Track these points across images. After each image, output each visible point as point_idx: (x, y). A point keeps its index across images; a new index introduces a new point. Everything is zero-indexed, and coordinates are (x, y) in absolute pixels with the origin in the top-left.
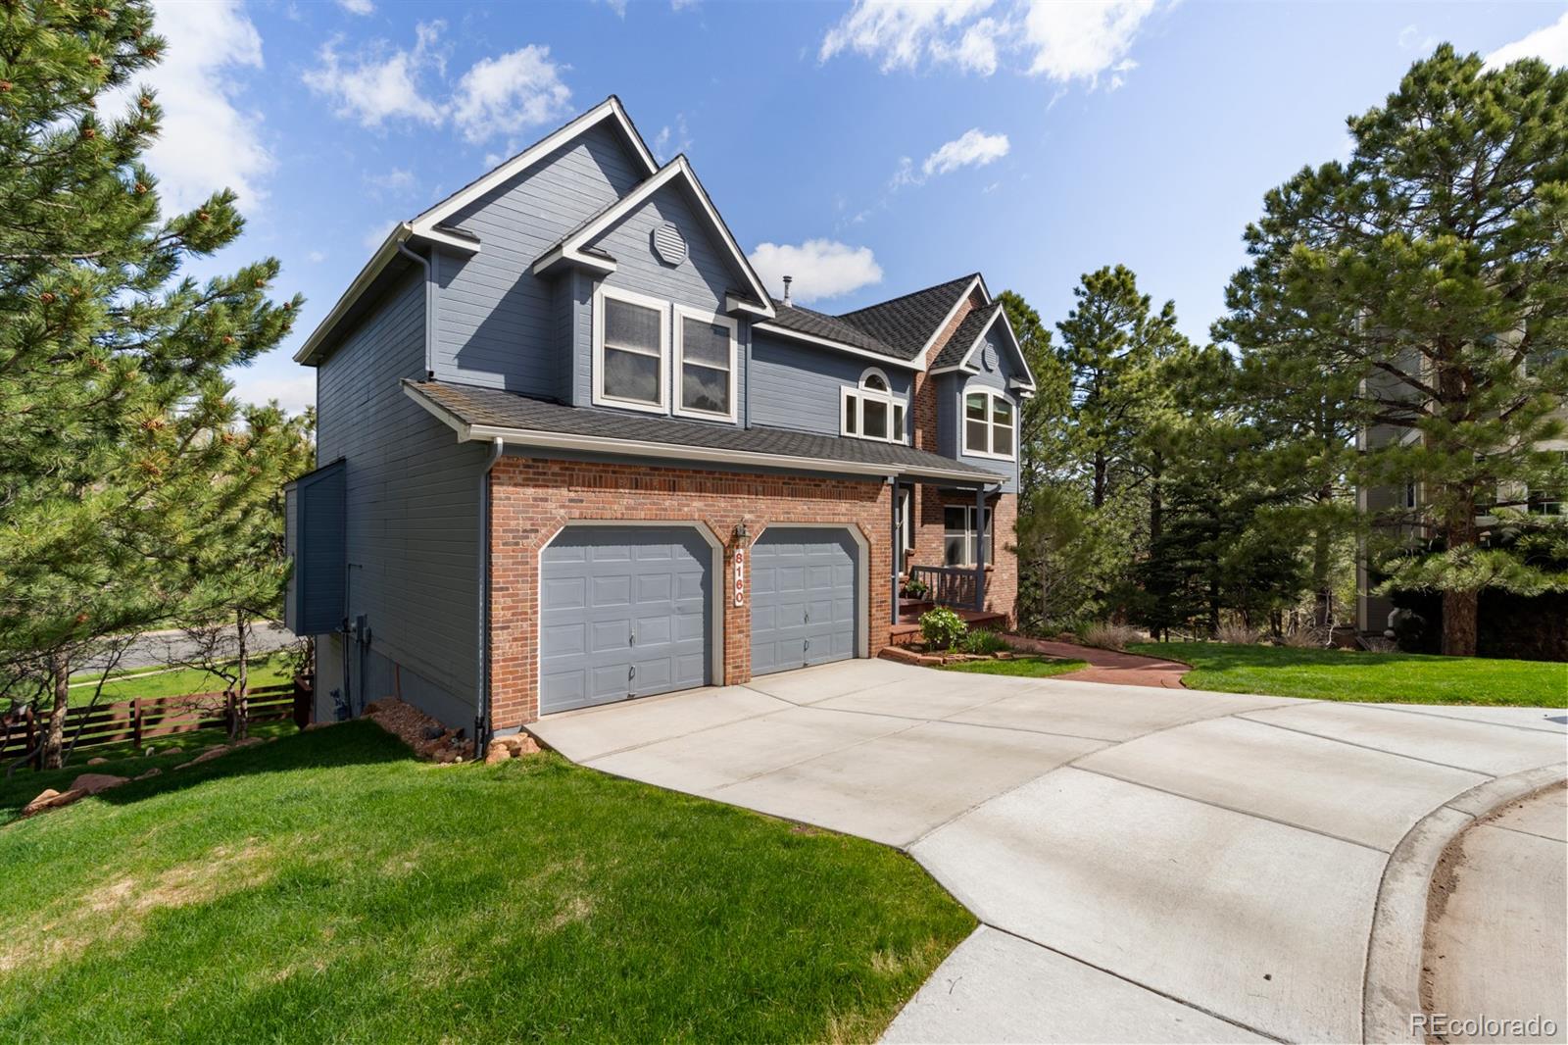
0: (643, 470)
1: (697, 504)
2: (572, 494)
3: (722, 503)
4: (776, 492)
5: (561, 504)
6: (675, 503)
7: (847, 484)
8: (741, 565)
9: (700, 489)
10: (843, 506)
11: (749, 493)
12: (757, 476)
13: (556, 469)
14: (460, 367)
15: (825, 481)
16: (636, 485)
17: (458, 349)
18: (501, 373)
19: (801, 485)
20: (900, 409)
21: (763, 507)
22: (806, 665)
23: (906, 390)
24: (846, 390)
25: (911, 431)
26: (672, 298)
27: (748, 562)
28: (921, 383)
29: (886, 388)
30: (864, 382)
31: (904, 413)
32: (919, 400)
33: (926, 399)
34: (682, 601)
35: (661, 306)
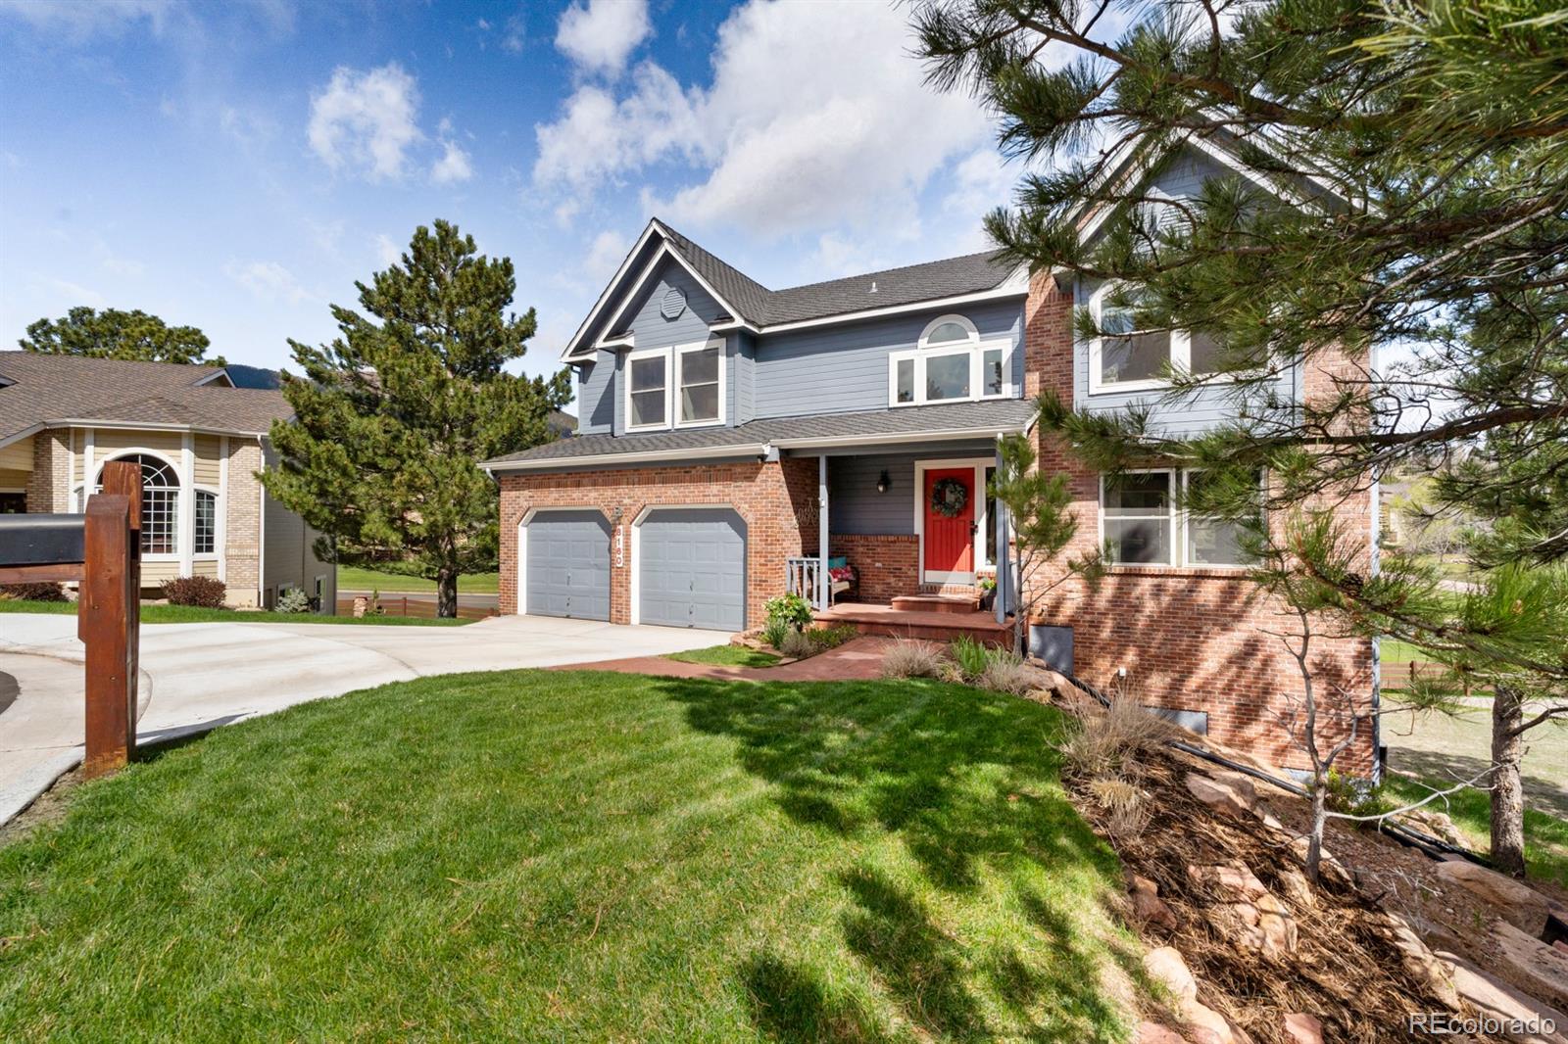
1: (593, 494)
2: (530, 494)
3: (609, 492)
4: (650, 481)
6: (582, 495)
7: (719, 467)
8: (622, 538)
9: (595, 484)
11: (627, 484)
13: (523, 480)
14: (593, 425)
16: (558, 485)
17: (590, 415)
18: (605, 423)
19: (672, 473)
20: (999, 352)
21: (639, 493)
22: (691, 627)
23: (1009, 327)
24: (897, 355)
25: (1018, 379)
26: (673, 343)
27: (628, 535)
28: (1036, 308)
29: (970, 334)
30: (927, 339)
31: (1005, 358)
32: (1032, 333)
33: (1049, 327)
34: (599, 561)
35: (664, 352)
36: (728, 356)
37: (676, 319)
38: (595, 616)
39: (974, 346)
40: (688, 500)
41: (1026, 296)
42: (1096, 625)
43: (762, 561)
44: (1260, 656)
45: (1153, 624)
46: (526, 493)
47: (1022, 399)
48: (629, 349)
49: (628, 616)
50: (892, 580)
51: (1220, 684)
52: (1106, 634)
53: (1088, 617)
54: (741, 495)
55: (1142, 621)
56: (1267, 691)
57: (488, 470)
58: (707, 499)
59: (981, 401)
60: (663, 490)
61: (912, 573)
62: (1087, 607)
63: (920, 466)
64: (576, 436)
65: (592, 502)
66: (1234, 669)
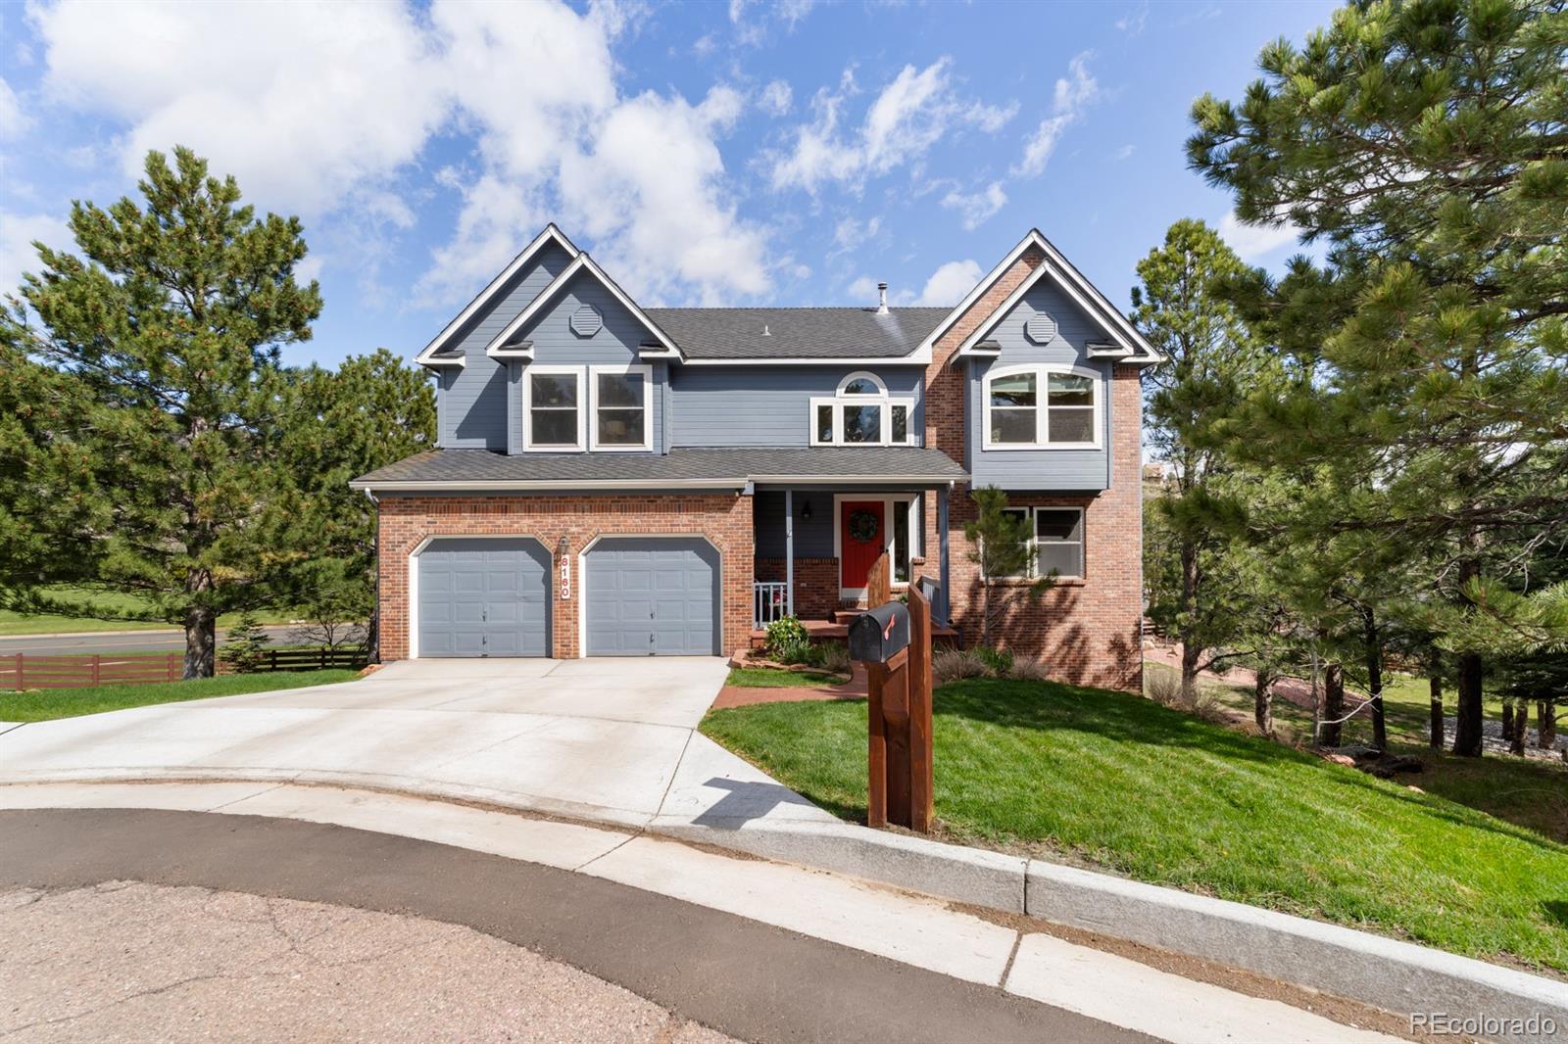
0: (480, 500)
1: (526, 521)
2: (429, 519)
3: (549, 520)
4: (603, 509)
5: (422, 526)
6: (508, 522)
7: (689, 498)
8: (568, 568)
9: (529, 510)
10: (684, 518)
11: (575, 511)
12: (584, 497)
13: (418, 503)
15: (661, 497)
16: (475, 511)
19: (634, 502)
20: (903, 409)
21: (591, 521)
22: (652, 655)
23: (911, 388)
24: (817, 401)
25: (920, 431)
26: (587, 362)
27: (575, 565)
28: (934, 376)
29: (881, 390)
30: (844, 390)
31: (909, 412)
32: (928, 397)
33: (943, 392)
34: (528, 593)
35: (578, 370)
36: (654, 383)
37: (590, 337)
38: (523, 653)
39: (883, 401)
40: (653, 529)
41: (927, 365)
42: (977, 624)
43: (739, 587)
44: (1081, 638)
45: (1016, 619)
46: (424, 518)
47: (923, 447)
48: (527, 361)
49: (577, 649)
50: (816, 598)
51: (1057, 660)
52: (983, 629)
53: (972, 620)
54: (715, 525)
55: (1009, 619)
56: (1084, 662)
57: (368, 490)
58: (677, 528)
59: (890, 447)
60: (622, 518)
61: (833, 591)
62: (971, 612)
63: (839, 499)
64: (439, 449)
65: (525, 530)
66: (1066, 648)
